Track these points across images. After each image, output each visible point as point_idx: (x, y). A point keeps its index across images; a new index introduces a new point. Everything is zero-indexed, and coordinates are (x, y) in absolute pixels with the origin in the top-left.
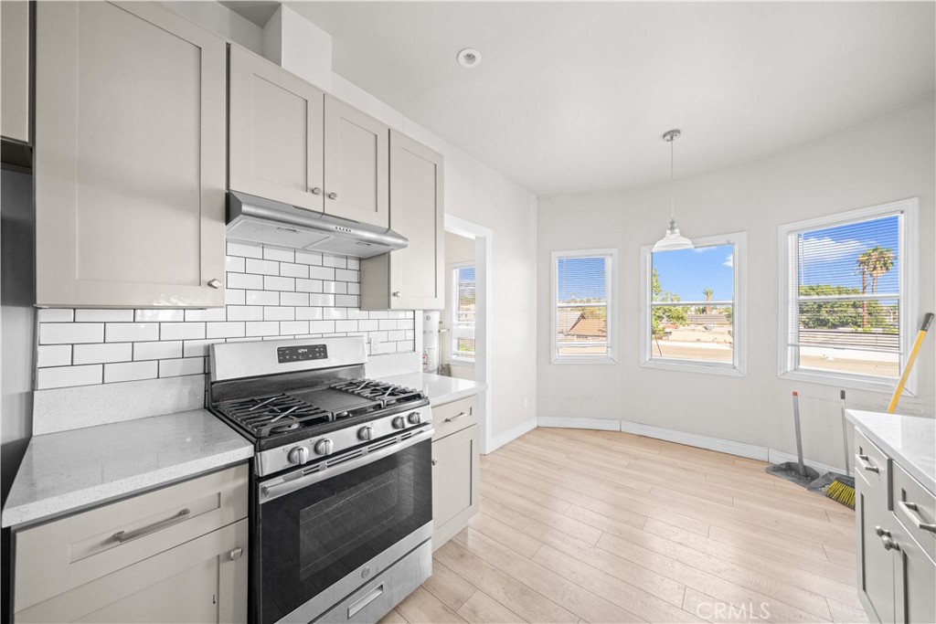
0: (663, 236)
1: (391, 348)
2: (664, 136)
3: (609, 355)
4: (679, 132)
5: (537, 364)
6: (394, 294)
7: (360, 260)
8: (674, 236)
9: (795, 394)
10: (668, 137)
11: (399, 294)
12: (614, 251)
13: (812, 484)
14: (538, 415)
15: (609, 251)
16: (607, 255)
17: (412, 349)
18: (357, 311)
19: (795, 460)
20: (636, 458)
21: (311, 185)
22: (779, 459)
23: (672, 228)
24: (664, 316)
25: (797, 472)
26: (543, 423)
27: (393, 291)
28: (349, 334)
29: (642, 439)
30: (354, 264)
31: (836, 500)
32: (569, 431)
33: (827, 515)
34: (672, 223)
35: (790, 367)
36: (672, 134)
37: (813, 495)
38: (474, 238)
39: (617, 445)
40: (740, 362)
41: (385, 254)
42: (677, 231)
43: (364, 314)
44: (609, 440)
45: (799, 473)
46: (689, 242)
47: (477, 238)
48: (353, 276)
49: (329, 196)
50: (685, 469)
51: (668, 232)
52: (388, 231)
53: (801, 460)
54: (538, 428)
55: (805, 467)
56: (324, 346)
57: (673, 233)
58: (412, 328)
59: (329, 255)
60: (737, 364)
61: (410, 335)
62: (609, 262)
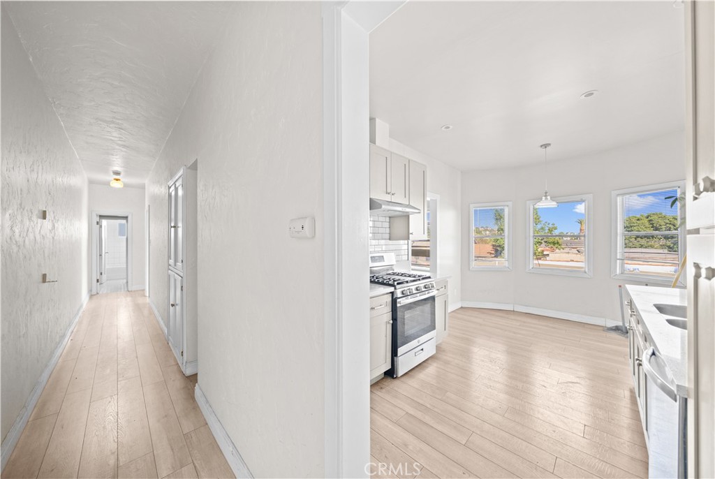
0: (540, 200)
2: (541, 146)
3: (507, 265)
4: (549, 144)
6: (411, 233)
7: (390, 217)
9: (620, 286)
11: (413, 233)
12: (510, 203)
14: (461, 300)
15: (506, 203)
16: (505, 206)
17: (407, 259)
18: (389, 241)
19: (620, 324)
21: (389, 191)
22: (611, 324)
23: (546, 196)
24: (543, 241)
25: (622, 331)
26: (466, 305)
29: (528, 315)
30: (388, 219)
34: (546, 193)
35: (618, 271)
36: (545, 146)
38: (429, 199)
40: (588, 269)
41: (406, 216)
42: (549, 197)
44: (507, 314)
46: (555, 203)
47: (431, 200)
48: (387, 225)
49: (393, 195)
51: (544, 198)
52: (409, 206)
53: (624, 324)
54: (462, 307)
55: (626, 327)
57: (546, 199)
60: (587, 270)
61: (406, 252)
62: (506, 212)
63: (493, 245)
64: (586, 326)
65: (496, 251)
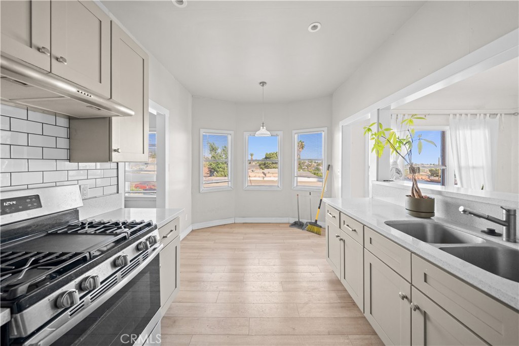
0: (259, 129)
1: (99, 192)
2: (260, 83)
3: (230, 185)
4: (266, 83)
5: (192, 193)
6: (115, 150)
7: (70, 118)
8: (263, 130)
9: (298, 195)
10: (262, 84)
11: (119, 151)
12: (232, 132)
13: (303, 228)
14: (191, 224)
15: (229, 132)
16: (228, 134)
17: (116, 191)
18: (67, 163)
19: (297, 220)
20: (245, 234)
21: (36, 42)
22: (292, 221)
23: (263, 126)
26: (196, 227)
27: (114, 147)
28: (58, 184)
29: (245, 224)
31: (310, 231)
32: (211, 228)
33: (309, 237)
34: (263, 124)
35: (295, 185)
36: (263, 83)
37: (304, 231)
38: (156, 114)
39: (236, 230)
41: (104, 118)
42: (265, 127)
43: (74, 165)
44: (231, 228)
45: (298, 225)
46: (269, 133)
47: (158, 114)
48: (63, 133)
49: (57, 59)
50: (265, 234)
51: (261, 127)
53: (299, 220)
54: (193, 231)
55: (300, 222)
56: (37, 197)
57: (263, 128)
58: (116, 175)
59: (35, 110)
60: (279, 185)
61: (114, 181)
62: (230, 138)
63: (209, 168)
64: (280, 225)
65: (211, 171)
